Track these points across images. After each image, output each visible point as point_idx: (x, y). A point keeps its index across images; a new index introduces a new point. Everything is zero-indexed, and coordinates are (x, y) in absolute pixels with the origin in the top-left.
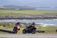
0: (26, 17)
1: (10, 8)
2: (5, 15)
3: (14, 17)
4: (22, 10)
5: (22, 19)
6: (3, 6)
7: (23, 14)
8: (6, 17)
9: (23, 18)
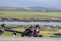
0: (53, 19)
1: (36, 10)
2: (31, 17)
3: (40, 20)
4: (49, 12)
5: (48, 21)
6: (28, 8)
7: (49, 16)
8: (31, 19)
9: (50, 21)
